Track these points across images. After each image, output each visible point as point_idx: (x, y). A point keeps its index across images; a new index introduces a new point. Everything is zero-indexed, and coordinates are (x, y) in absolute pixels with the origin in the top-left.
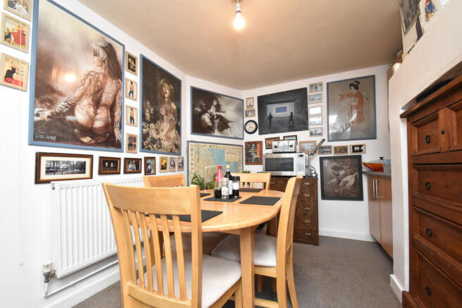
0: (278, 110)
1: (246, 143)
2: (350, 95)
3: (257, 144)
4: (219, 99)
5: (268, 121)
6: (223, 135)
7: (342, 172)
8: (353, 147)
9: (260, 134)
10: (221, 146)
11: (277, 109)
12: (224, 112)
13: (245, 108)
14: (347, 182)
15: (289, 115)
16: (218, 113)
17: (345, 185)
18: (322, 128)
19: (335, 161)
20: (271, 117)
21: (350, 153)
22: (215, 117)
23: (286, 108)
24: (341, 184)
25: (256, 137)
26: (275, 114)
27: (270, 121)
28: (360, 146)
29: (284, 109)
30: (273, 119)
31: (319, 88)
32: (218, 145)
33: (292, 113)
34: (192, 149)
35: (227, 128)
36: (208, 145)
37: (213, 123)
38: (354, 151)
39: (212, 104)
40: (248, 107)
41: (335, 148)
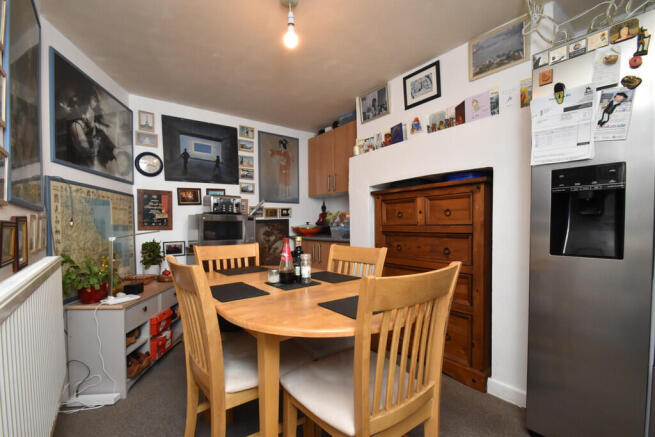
0: (198, 147)
1: (139, 191)
2: (279, 153)
3: (162, 196)
4: (100, 97)
5: (182, 161)
6: (107, 173)
7: (272, 238)
8: (282, 210)
9: (168, 178)
10: (104, 193)
11: (196, 144)
12: (107, 126)
13: (136, 127)
14: (277, 248)
15: (215, 159)
16: (97, 125)
17: (274, 251)
18: (253, 185)
19: (267, 225)
20: (186, 155)
21: (279, 217)
22: (94, 133)
23: (210, 147)
24: (272, 251)
25: (160, 183)
26: (193, 153)
27: (186, 162)
28: (287, 210)
29: (207, 149)
30: (189, 160)
31: (250, 134)
32: (100, 192)
33: (218, 157)
34: (56, 196)
35: (111, 159)
36: (85, 189)
37: (91, 144)
38: (283, 215)
39: (89, 102)
40: (141, 126)
41: (267, 210)
